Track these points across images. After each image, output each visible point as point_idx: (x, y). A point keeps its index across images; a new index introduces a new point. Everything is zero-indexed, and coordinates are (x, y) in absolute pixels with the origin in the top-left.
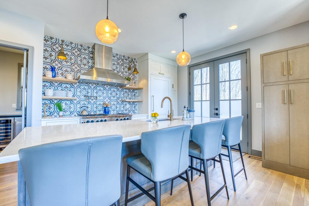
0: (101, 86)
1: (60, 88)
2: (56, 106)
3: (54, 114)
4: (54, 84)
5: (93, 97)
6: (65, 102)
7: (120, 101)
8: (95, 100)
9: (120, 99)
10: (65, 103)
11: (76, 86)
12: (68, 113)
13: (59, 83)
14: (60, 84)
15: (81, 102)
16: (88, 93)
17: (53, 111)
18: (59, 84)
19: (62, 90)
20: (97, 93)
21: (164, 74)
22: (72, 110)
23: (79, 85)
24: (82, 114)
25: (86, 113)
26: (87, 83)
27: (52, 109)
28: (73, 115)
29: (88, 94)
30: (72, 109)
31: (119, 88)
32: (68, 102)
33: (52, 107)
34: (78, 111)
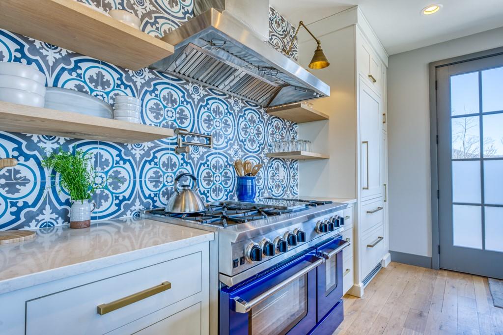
0: (221, 98)
1: (69, 81)
2: (48, 173)
3: (40, 217)
4: (41, 55)
5: (198, 136)
6: (95, 151)
7: (267, 155)
8: (205, 150)
9: (266, 151)
10: (96, 156)
11: (139, 80)
12: (108, 206)
13: (64, 52)
14: (73, 60)
15: (158, 155)
16: (182, 118)
17: (30, 200)
18: (66, 59)
19: (80, 89)
20: (208, 121)
21: (375, 81)
22: (124, 189)
23: (151, 80)
24: (178, 211)
25: (196, 206)
26: (180, 79)
27: (29, 186)
28: (129, 215)
29: (182, 123)
30: (123, 187)
31: (262, 110)
32: (108, 154)
33: (30, 176)
34: (147, 193)
